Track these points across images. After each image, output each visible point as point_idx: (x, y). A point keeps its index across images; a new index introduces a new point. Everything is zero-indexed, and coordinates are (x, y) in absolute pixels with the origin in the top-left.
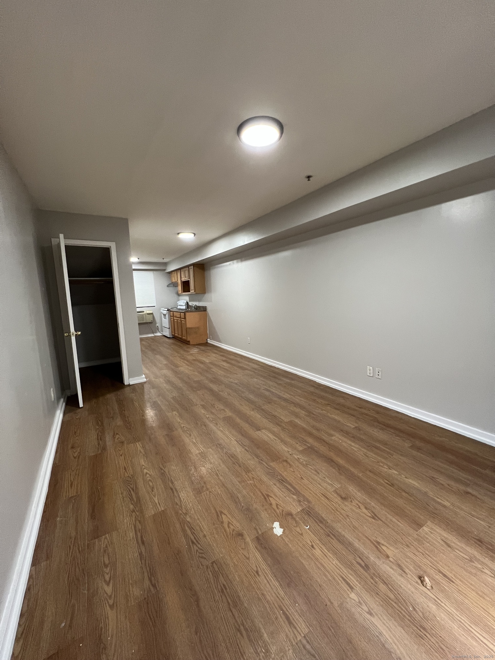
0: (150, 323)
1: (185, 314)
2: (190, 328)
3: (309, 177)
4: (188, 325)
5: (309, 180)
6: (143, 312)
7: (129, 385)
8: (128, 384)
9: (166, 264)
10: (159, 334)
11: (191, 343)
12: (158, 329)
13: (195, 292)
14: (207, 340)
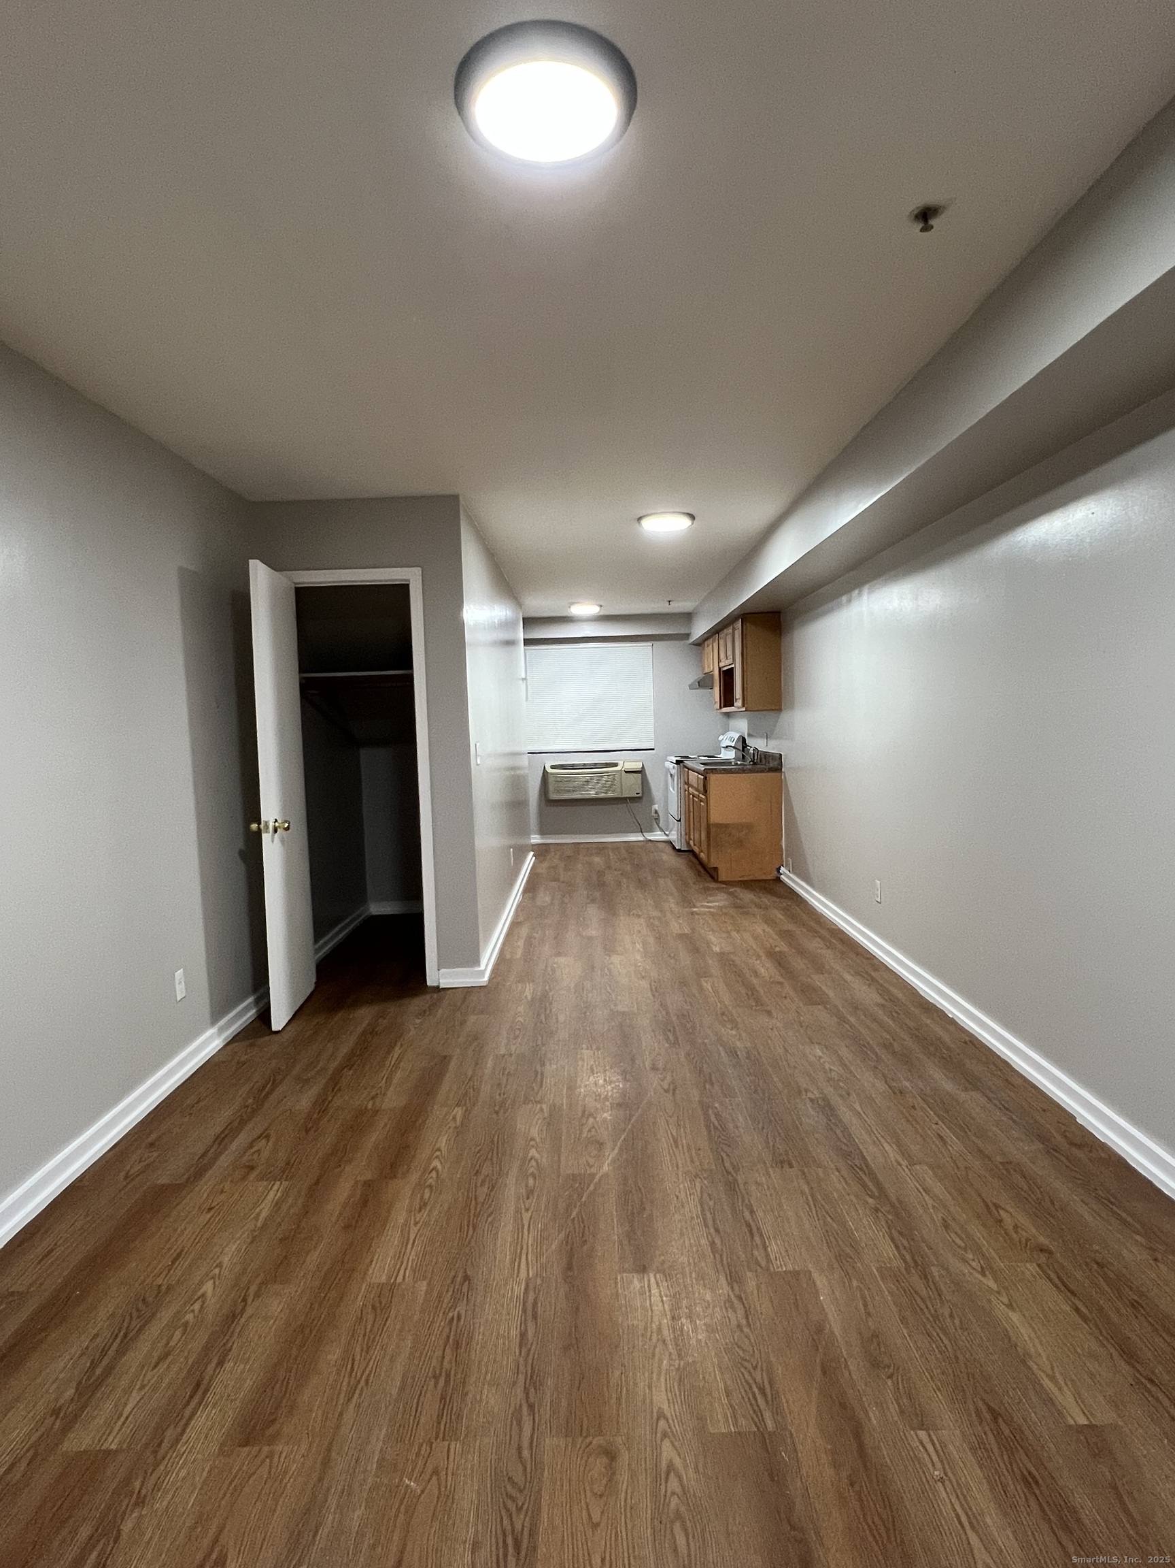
0: (633, 799)
1: (705, 778)
2: (718, 825)
3: (925, 216)
4: (716, 817)
5: (926, 228)
6: (616, 765)
7: (437, 989)
8: (435, 984)
9: (688, 617)
10: (658, 836)
11: (723, 876)
12: (657, 819)
13: (743, 706)
14: (779, 869)
